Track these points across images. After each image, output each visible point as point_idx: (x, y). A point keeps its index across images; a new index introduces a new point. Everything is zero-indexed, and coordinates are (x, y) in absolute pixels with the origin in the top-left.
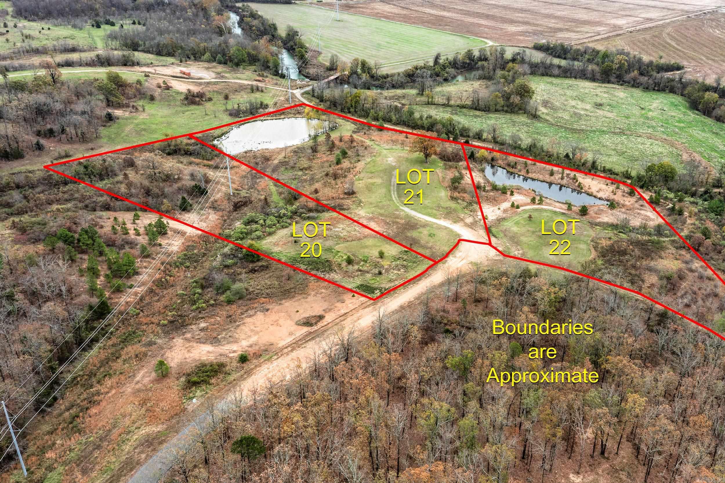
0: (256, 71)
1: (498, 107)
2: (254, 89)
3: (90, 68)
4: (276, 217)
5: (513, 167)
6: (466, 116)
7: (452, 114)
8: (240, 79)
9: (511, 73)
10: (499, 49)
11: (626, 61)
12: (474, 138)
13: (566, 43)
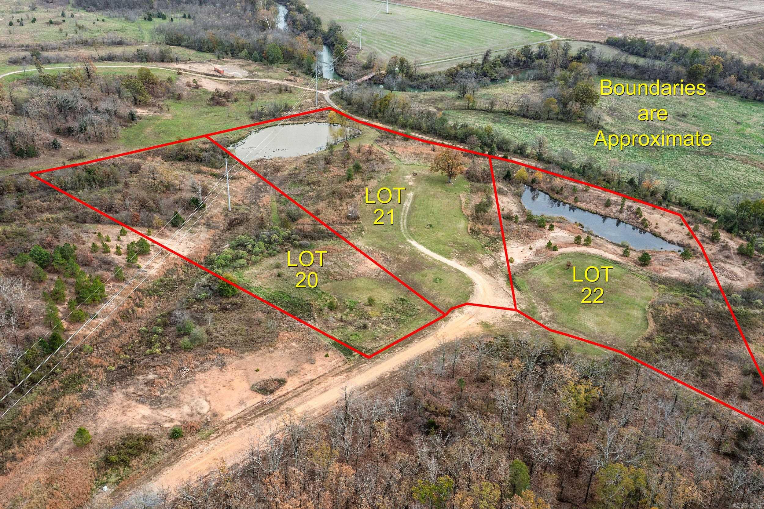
0: (289, 70)
1: (551, 115)
2: (282, 90)
3: (128, 63)
4: (265, 242)
5: (557, 193)
6: (510, 124)
7: (494, 122)
8: (271, 78)
9: (573, 74)
10: (563, 44)
11: (722, 62)
12: (515, 152)
13: (647, 38)
